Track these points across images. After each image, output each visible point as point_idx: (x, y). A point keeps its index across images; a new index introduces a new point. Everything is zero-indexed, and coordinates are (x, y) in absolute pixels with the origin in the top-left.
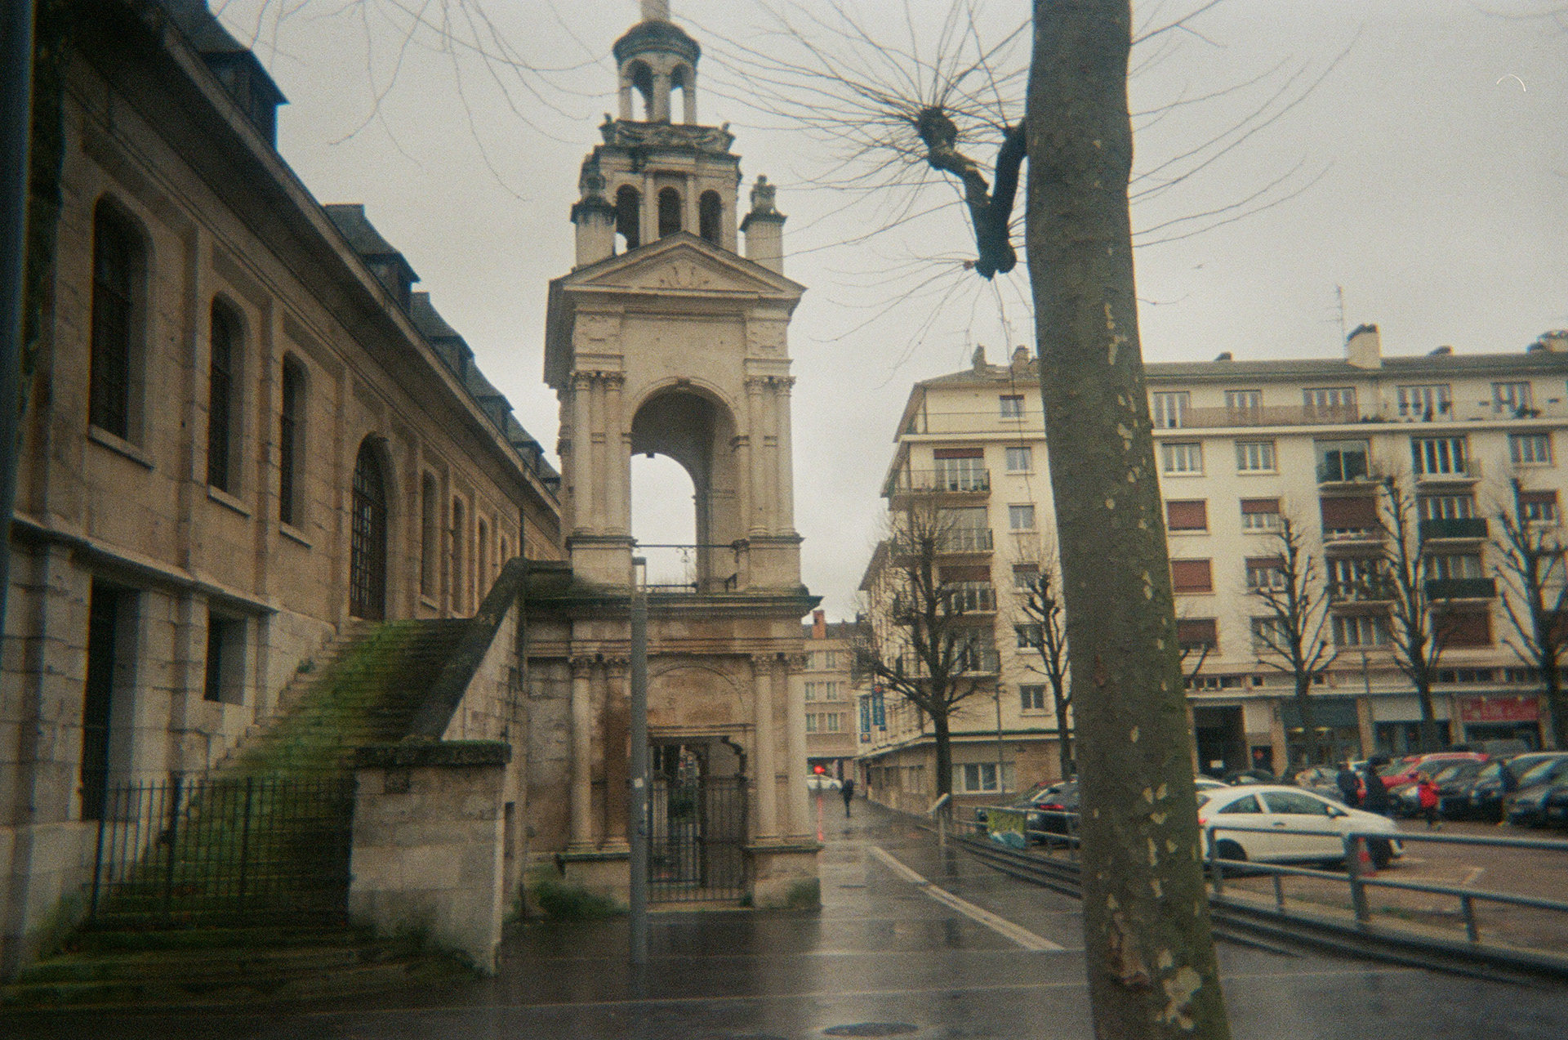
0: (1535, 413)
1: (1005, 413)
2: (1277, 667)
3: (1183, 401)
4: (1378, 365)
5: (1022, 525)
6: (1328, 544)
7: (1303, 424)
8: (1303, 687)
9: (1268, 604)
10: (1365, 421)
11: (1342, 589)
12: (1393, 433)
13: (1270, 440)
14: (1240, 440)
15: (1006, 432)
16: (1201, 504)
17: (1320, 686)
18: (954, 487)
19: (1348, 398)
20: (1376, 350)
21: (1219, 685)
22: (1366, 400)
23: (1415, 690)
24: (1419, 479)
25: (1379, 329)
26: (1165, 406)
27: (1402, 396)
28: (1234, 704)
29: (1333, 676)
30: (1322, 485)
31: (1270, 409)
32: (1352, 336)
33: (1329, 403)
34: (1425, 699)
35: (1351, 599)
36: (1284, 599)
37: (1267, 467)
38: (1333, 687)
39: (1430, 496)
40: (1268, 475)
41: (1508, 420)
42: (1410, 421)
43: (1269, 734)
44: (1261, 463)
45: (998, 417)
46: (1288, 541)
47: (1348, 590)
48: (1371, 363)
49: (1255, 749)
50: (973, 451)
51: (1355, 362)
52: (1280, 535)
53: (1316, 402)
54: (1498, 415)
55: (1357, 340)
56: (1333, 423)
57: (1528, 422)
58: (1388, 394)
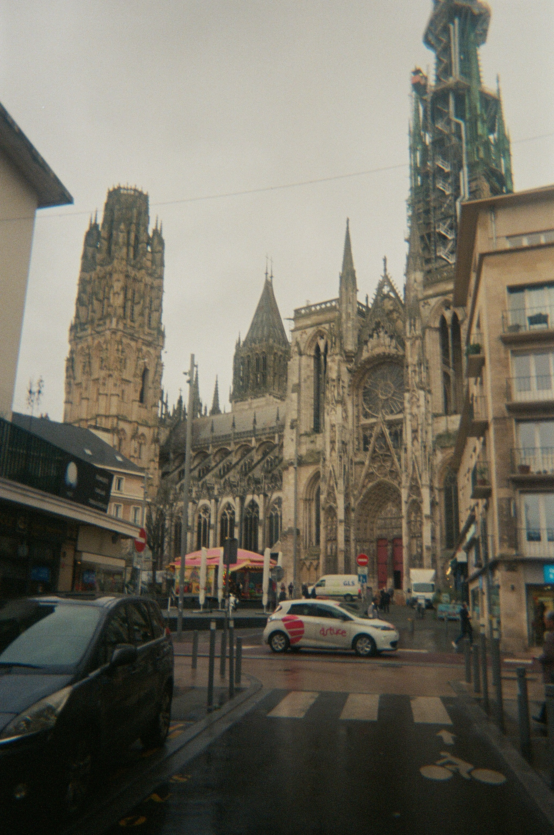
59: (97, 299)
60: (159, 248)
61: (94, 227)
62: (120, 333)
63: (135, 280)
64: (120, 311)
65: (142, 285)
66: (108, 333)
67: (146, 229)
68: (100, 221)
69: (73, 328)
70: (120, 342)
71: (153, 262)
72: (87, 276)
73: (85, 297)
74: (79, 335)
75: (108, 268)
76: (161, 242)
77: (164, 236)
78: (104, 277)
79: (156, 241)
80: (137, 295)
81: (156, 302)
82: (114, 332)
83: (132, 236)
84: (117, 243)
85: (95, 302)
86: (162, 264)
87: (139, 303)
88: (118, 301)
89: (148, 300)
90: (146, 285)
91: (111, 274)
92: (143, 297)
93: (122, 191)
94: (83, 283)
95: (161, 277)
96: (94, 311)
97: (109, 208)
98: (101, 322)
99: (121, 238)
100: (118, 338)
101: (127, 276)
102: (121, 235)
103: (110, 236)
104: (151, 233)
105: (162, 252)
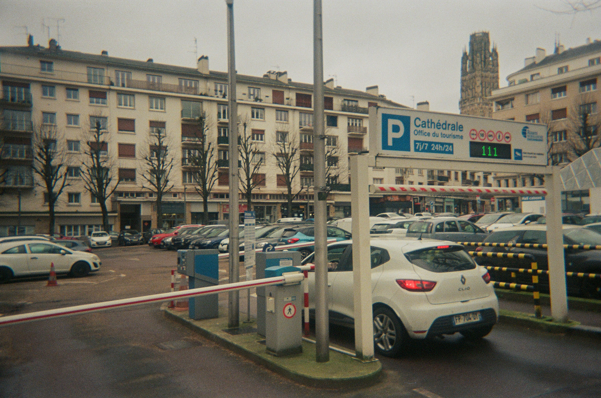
0: (261, 100)
1: (43, 69)
2: (150, 189)
3: (128, 76)
4: (208, 73)
5: (49, 121)
6: (183, 142)
7: (178, 93)
8: (159, 198)
9: (148, 164)
10: (201, 95)
11: (187, 160)
12: (211, 101)
13: (163, 97)
14: (151, 96)
15: (42, 77)
16: (133, 121)
17: (175, 198)
18: (13, 99)
19: (196, 84)
20: (207, 67)
21: (135, 196)
22: (203, 86)
23: (202, 201)
24: (219, 120)
25: (209, 58)
26: (120, 77)
27: (216, 86)
28: (138, 204)
29: (180, 194)
30: (182, 118)
31: (164, 84)
32: (199, 60)
33: (188, 85)
34: (205, 203)
35: (190, 164)
36: (156, 162)
37: (161, 109)
38: (180, 198)
39: (223, 127)
40: (162, 112)
41: (252, 101)
42: (218, 97)
43: (150, 216)
44: (159, 107)
45: (39, 70)
46: (159, 139)
47: (189, 161)
48: (206, 72)
49: (144, 222)
50: (25, 84)
51: (200, 71)
52: (156, 136)
53: (183, 84)
54: (249, 100)
55: (201, 61)
56: (188, 94)
57: (258, 103)
58: (211, 85)
59: (470, 89)
60: (495, 58)
61: (465, 54)
62: (481, 104)
63: (486, 77)
64: (480, 94)
65: (489, 78)
66: (476, 105)
67: (488, 50)
68: (468, 51)
69: (460, 103)
70: (482, 108)
71: (493, 65)
72: (464, 78)
73: (464, 88)
74: (463, 106)
75: (474, 74)
76: (496, 54)
77: (498, 51)
78: (472, 78)
79: (494, 55)
80: (487, 84)
81: (496, 84)
82: (479, 104)
83: (483, 56)
84: (476, 63)
85: (469, 90)
86: (497, 65)
87: (488, 87)
88: (479, 90)
89: (492, 84)
90: (491, 78)
91: (475, 77)
92: (489, 84)
93: (477, 35)
94: (463, 81)
95: (497, 72)
96: (469, 95)
97: (471, 44)
98: (473, 99)
99: (478, 60)
100: (480, 106)
101: (482, 77)
102: (478, 59)
103: (473, 58)
104: (491, 51)
105: (497, 60)
